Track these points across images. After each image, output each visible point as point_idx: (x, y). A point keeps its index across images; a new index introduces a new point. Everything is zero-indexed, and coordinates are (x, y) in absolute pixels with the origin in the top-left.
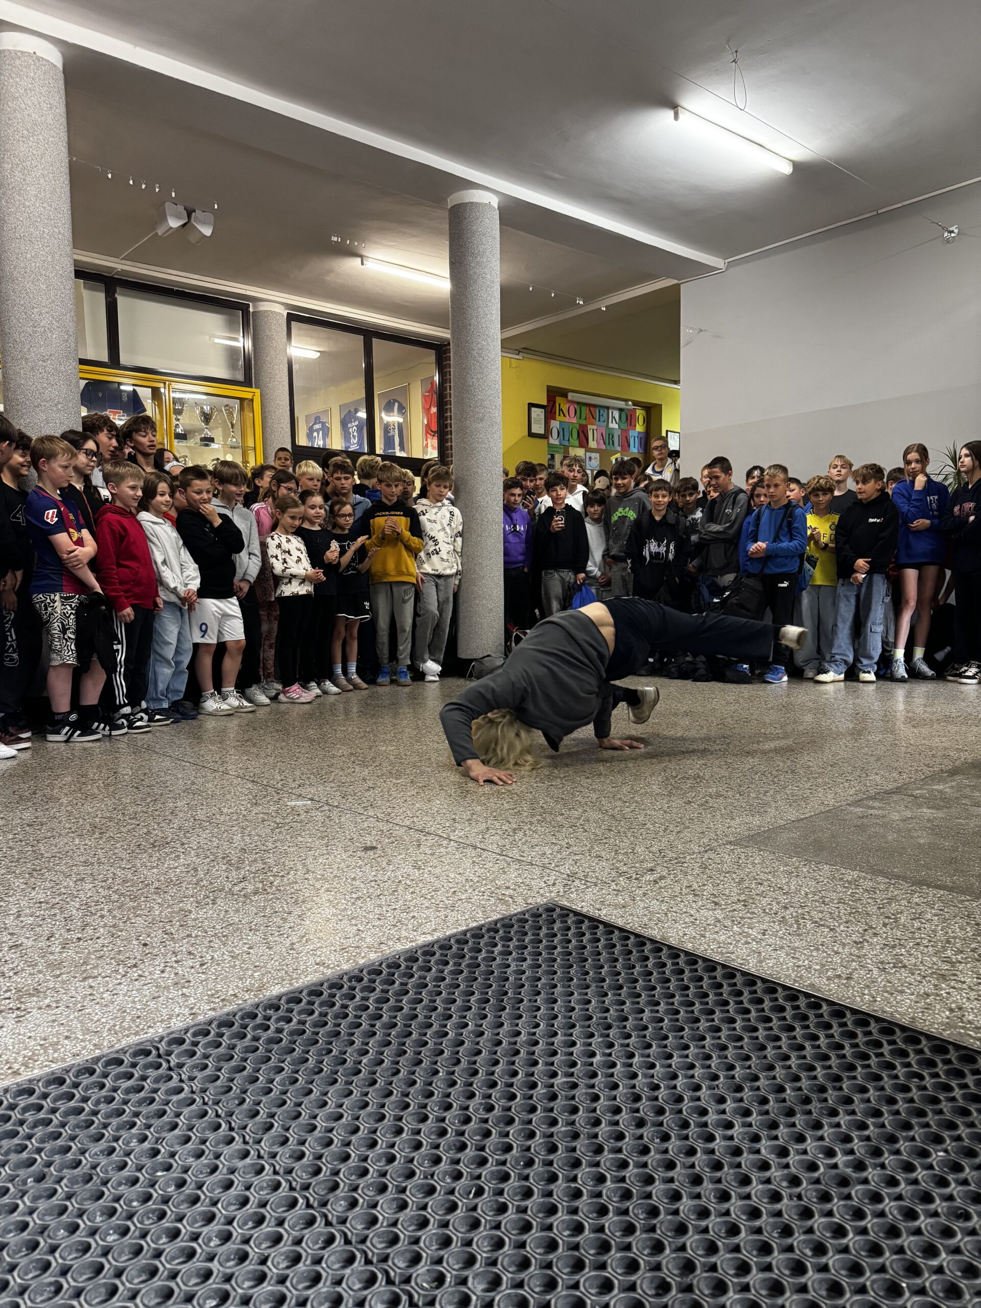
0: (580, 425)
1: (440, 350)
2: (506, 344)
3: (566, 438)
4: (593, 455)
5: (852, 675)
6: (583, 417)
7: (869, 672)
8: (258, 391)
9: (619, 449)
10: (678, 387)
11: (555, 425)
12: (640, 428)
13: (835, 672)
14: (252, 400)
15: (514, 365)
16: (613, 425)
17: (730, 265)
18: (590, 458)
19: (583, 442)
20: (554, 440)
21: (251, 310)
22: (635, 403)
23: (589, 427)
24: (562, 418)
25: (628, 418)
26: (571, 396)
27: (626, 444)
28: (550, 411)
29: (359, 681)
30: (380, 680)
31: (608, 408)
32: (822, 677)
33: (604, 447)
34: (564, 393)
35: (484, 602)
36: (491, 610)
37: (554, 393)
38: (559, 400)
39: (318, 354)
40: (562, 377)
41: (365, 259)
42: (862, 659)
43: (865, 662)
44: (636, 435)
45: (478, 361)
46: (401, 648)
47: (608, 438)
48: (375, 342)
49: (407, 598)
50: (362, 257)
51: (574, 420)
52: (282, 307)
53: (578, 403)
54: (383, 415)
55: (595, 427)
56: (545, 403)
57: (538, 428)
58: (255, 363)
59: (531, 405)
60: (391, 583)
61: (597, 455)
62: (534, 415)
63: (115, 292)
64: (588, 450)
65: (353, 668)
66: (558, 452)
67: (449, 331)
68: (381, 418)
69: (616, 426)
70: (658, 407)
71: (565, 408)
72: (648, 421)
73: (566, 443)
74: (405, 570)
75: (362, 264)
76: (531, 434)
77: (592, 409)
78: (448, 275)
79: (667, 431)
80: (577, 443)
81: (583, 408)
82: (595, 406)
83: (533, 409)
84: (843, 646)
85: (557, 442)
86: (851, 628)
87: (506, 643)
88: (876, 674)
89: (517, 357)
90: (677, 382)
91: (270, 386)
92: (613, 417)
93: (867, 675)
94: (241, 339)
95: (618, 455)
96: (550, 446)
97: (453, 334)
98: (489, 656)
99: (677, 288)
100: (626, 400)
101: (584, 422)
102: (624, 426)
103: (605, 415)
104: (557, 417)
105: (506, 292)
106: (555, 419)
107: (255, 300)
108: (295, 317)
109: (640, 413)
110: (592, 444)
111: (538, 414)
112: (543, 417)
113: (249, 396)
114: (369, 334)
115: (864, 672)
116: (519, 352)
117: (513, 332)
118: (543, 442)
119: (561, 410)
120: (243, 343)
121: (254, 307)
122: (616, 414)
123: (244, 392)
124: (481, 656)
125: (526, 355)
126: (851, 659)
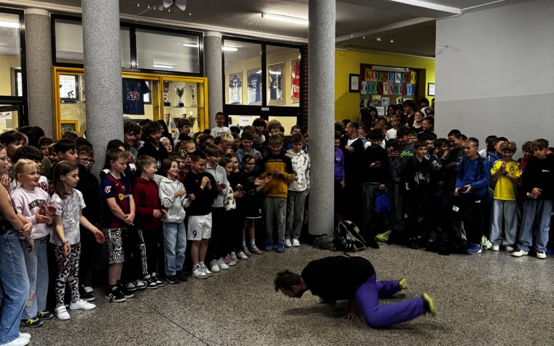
0: (379, 83)
1: (302, 48)
2: (338, 45)
3: (371, 90)
4: (386, 98)
5: (533, 253)
6: (380, 78)
7: (542, 253)
8: (206, 79)
9: (401, 94)
10: (434, 58)
11: (364, 83)
12: (413, 82)
13: (524, 251)
14: (204, 83)
15: (342, 54)
16: (398, 81)
17: (464, 12)
18: (384, 100)
19: (380, 92)
20: (364, 92)
21: (204, 35)
22: (410, 69)
23: (384, 83)
24: (369, 80)
25: (407, 77)
26: (373, 68)
27: (404, 92)
28: (362, 77)
29: (257, 249)
30: (267, 248)
31: (395, 72)
32: (516, 254)
33: (392, 94)
34: (370, 66)
35: (323, 205)
36: (327, 209)
37: (363, 67)
38: (367, 70)
39: (237, 49)
40: (368, 58)
41: (264, 14)
42: (538, 245)
43: (540, 247)
44: (411, 85)
45: (322, 80)
46: (279, 231)
47: (394, 88)
48: (268, 47)
49: (281, 205)
50: (262, 13)
51: (375, 80)
52: (220, 33)
53: (377, 71)
54: (270, 71)
55: (387, 83)
56: (359, 73)
57: (355, 87)
58: (205, 58)
59: (351, 75)
60: (273, 197)
61: (388, 98)
62: (353, 80)
63: (135, 31)
64: (383, 95)
65: (254, 243)
66: (366, 98)
67: (308, 39)
68: (269, 72)
69: (399, 82)
70: (424, 70)
71: (370, 74)
72: (417, 78)
73: (371, 93)
74: (281, 191)
75: (262, 16)
76: (351, 91)
77: (386, 73)
78: (307, 18)
79: (429, 84)
80: (377, 92)
81: (381, 73)
82: (387, 72)
83: (352, 77)
84: (527, 237)
85: (365, 93)
86: (532, 228)
87: (335, 228)
88: (546, 254)
89: (344, 50)
90: (434, 56)
91: (213, 75)
92: (398, 77)
93: (541, 254)
94: (198, 44)
95: (400, 98)
96: (361, 95)
97: (310, 41)
98: (326, 234)
99: (434, 22)
100: (405, 68)
101: (380, 81)
102: (404, 82)
103: (393, 76)
104: (366, 79)
105: (338, 24)
106: (364, 80)
107: (206, 31)
108: (226, 37)
109: (413, 74)
110: (385, 93)
111: (355, 79)
112: (358, 81)
113: (201, 81)
114: (264, 43)
115: (540, 252)
116: (345, 47)
117: (341, 39)
118: (358, 94)
119: (368, 75)
120: (199, 46)
121: (205, 34)
122: (399, 75)
123: (200, 80)
124: (321, 234)
125: (348, 48)
126: (531, 244)
